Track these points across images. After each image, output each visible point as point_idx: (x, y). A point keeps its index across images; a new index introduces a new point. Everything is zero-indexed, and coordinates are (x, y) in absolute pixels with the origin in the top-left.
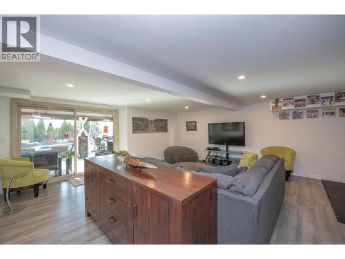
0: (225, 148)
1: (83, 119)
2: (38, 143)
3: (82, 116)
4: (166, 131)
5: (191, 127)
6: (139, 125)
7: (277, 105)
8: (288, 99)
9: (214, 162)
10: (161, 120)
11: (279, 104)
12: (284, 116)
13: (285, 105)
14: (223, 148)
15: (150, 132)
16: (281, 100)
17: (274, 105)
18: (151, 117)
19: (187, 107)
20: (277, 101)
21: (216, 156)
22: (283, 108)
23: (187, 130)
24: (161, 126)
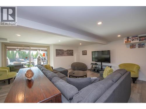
0: (100, 64)
1: (39, 51)
2: (27, 60)
3: (39, 49)
4: (73, 55)
5: (84, 53)
6: (59, 53)
7: (128, 40)
8: (135, 37)
9: (94, 70)
10: (70, 50)
11: (129, 40)
12: (133, 46)
13: (133, 40)
14: (99, 63)
15: (64, 56)
16: (131, 37)
17: (126, 40)
18: (65, 49)
19: (81, 44)
20: (128, 38)
21: (96, 68)
22: (132, 42)
23: (83, 55)
24: (70, 53)
